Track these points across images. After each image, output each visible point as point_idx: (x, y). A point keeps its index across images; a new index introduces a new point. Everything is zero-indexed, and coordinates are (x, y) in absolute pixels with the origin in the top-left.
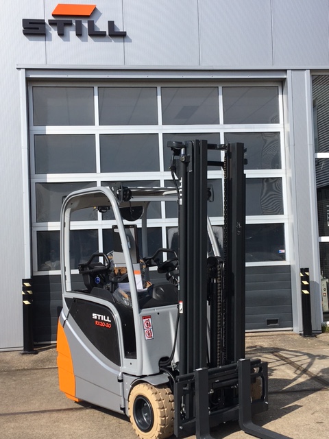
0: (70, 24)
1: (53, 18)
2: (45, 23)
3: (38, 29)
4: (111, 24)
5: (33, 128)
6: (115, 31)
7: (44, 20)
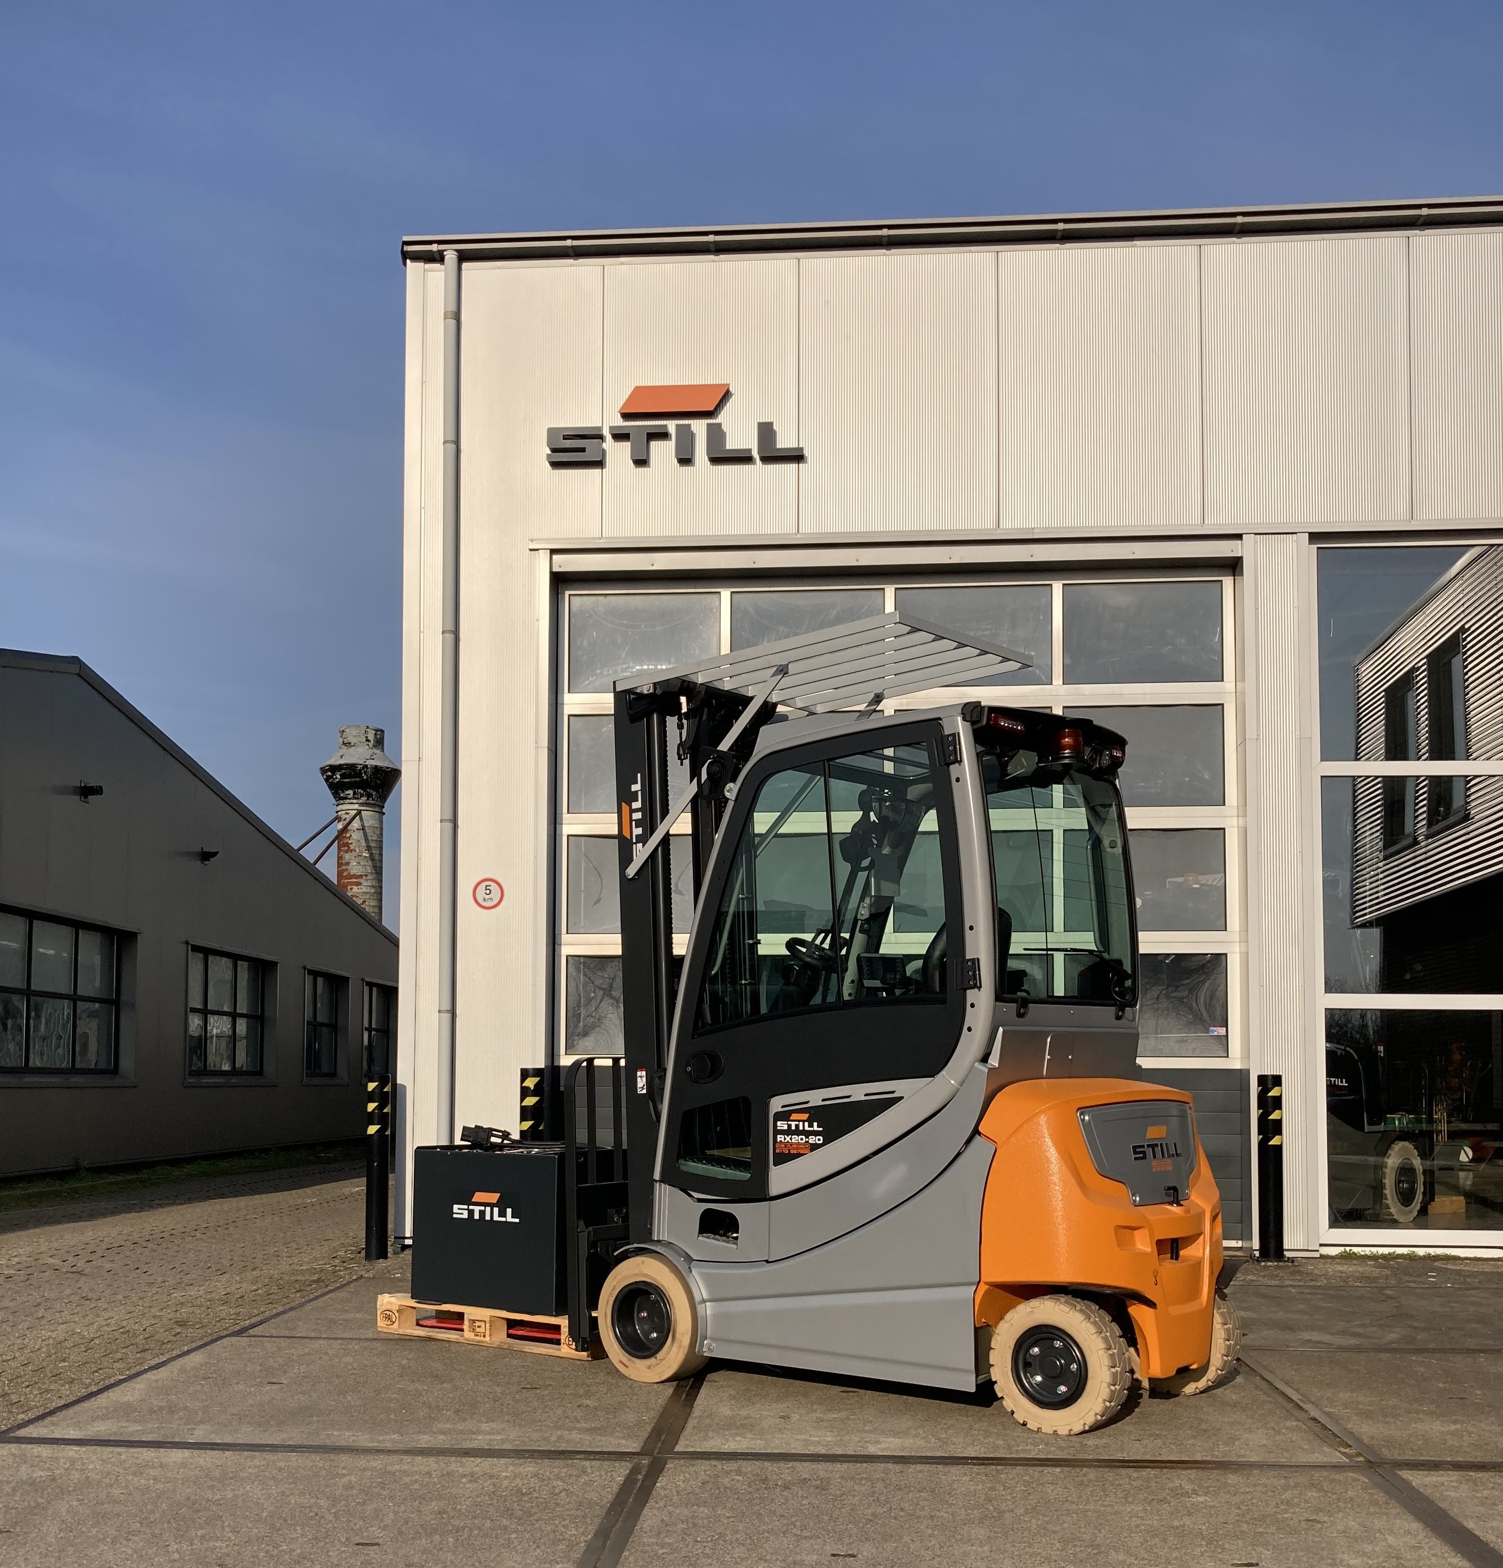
0: (664, 435)
1: (620, 422)
2: (601, 437)
3: (583, 450)
4: (766, 432)
5: (565, 697)
6: (779, 446)
7: (600, 429)
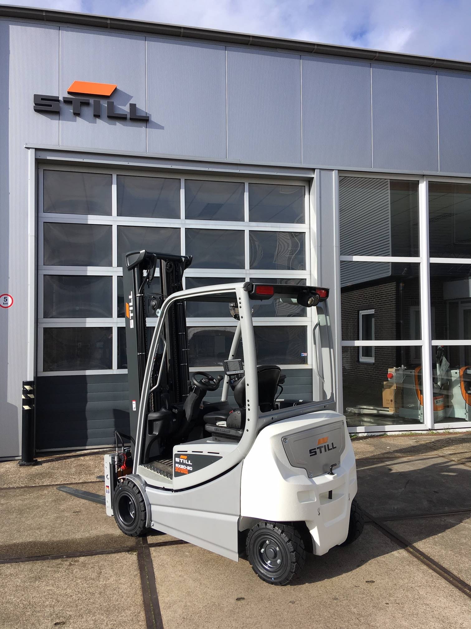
0: (87, 104)
2: (59, 101)
3: (51, 106)
4: (133, 107)
5: (42, 214)
6: (138, 114)
7: (58, 97)
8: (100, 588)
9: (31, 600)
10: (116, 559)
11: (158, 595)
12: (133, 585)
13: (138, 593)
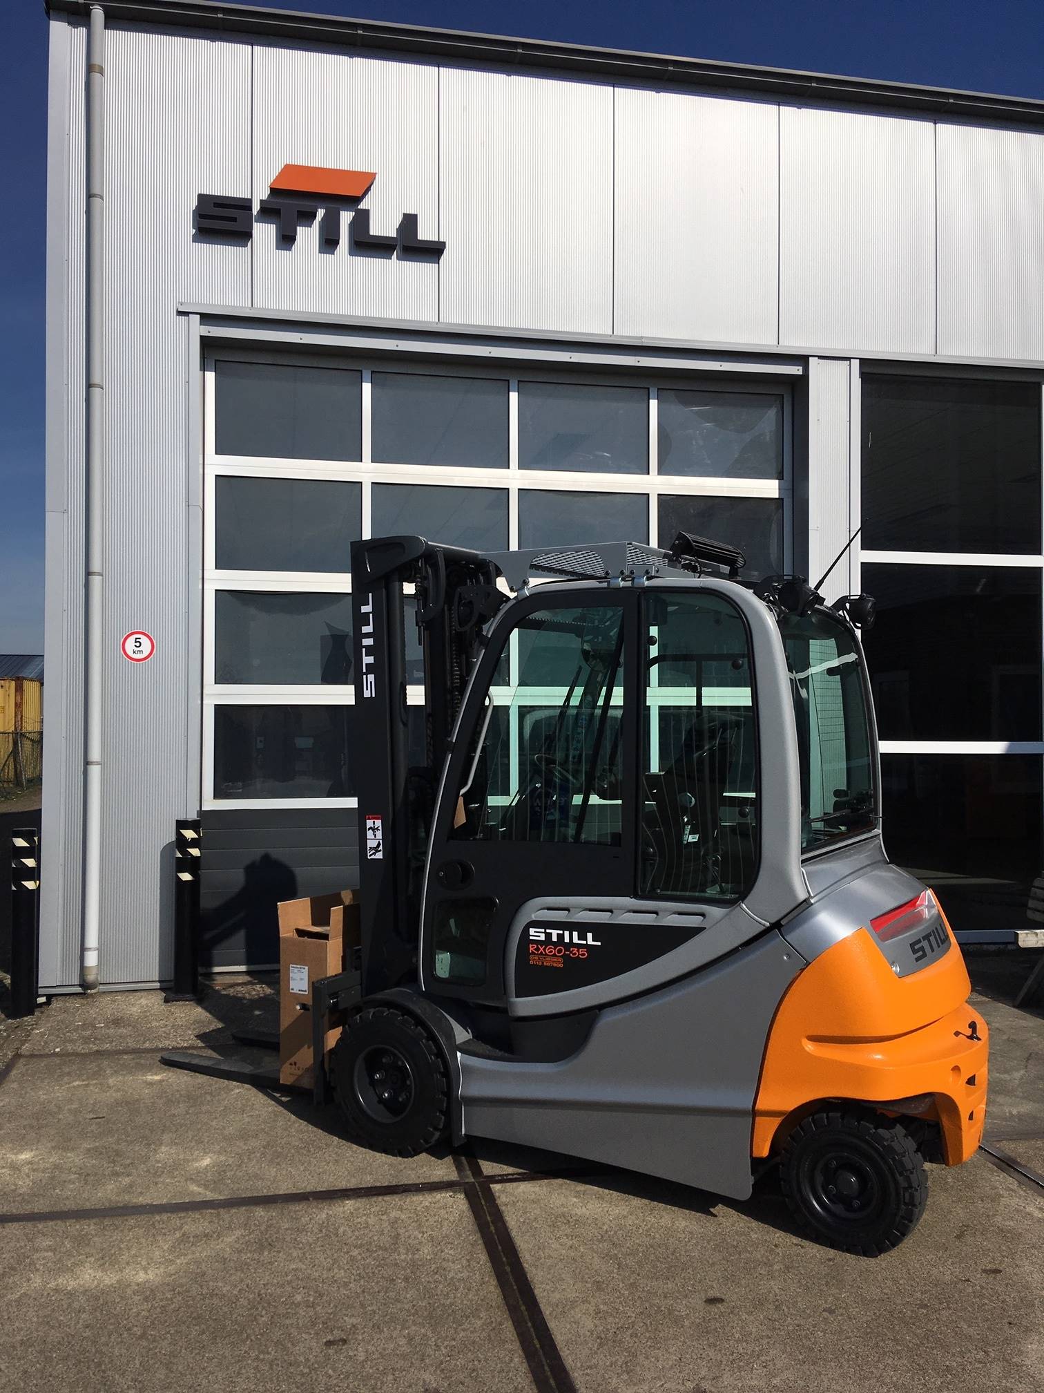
0: (312, 215)
1: (268, 197)
2: (250, 208)
3: (234, 220)
4: (410, 222)
5: (212, 458)
6: (420, 237)
7: (250, 201)
8: (405, 1269)
9: (262, 1292)
10: (423, 1207)
11: (533, 1287)
12: (473, 1263)
13: (488, 1281)
